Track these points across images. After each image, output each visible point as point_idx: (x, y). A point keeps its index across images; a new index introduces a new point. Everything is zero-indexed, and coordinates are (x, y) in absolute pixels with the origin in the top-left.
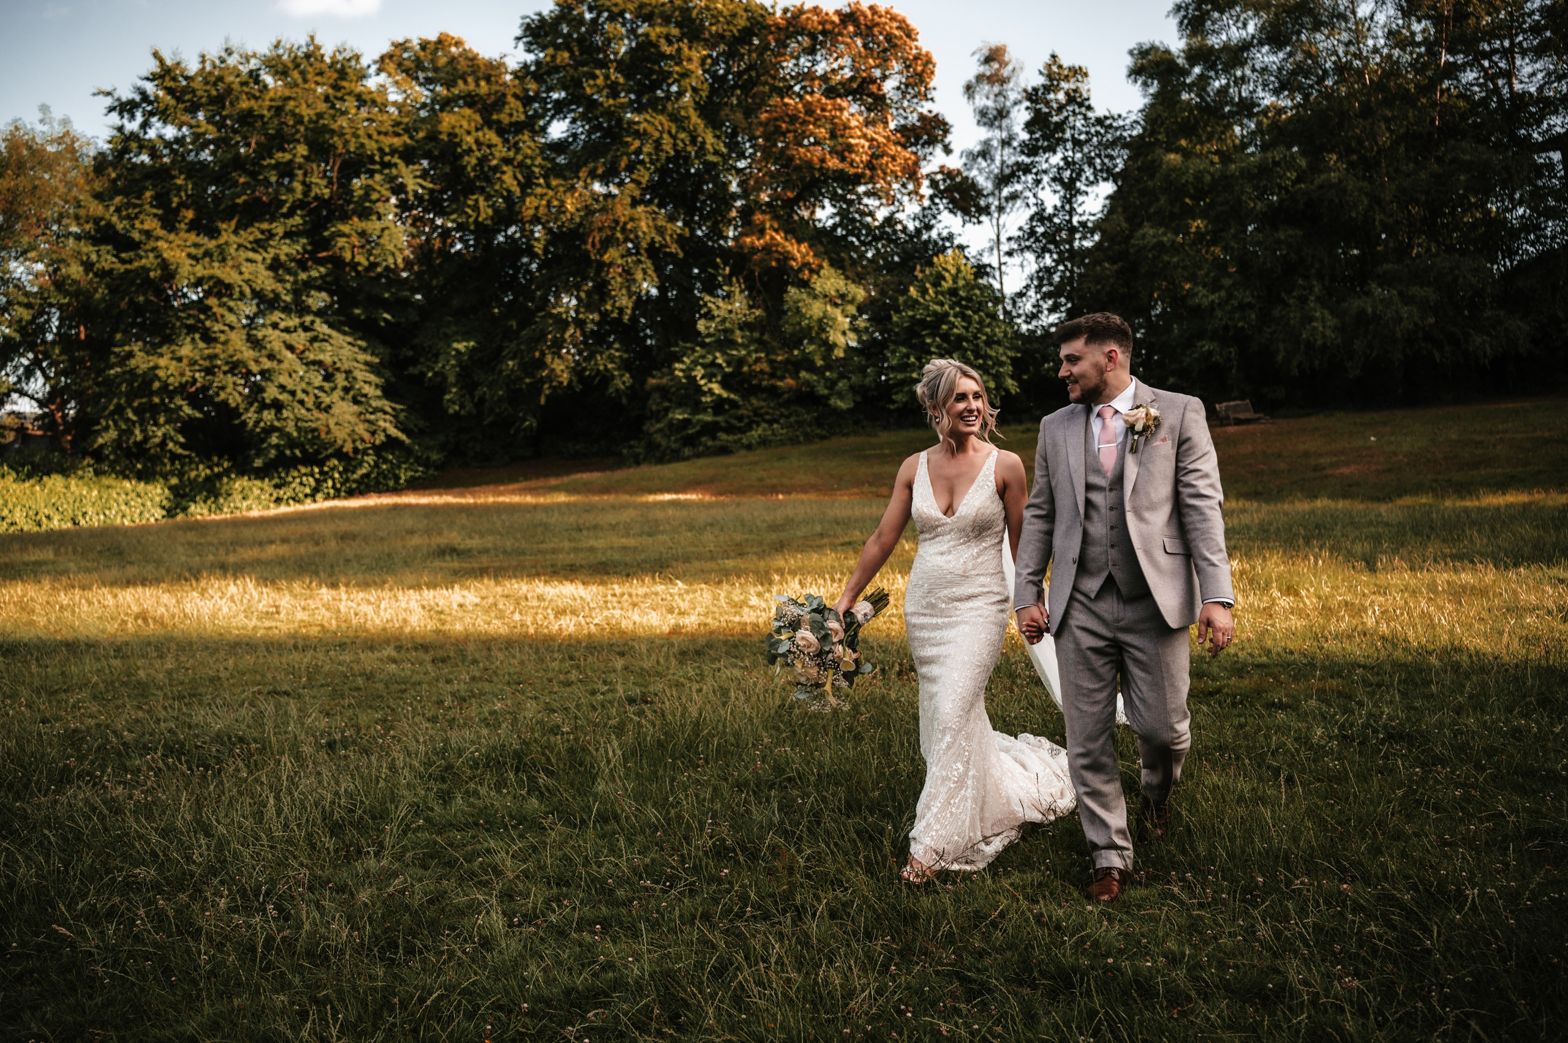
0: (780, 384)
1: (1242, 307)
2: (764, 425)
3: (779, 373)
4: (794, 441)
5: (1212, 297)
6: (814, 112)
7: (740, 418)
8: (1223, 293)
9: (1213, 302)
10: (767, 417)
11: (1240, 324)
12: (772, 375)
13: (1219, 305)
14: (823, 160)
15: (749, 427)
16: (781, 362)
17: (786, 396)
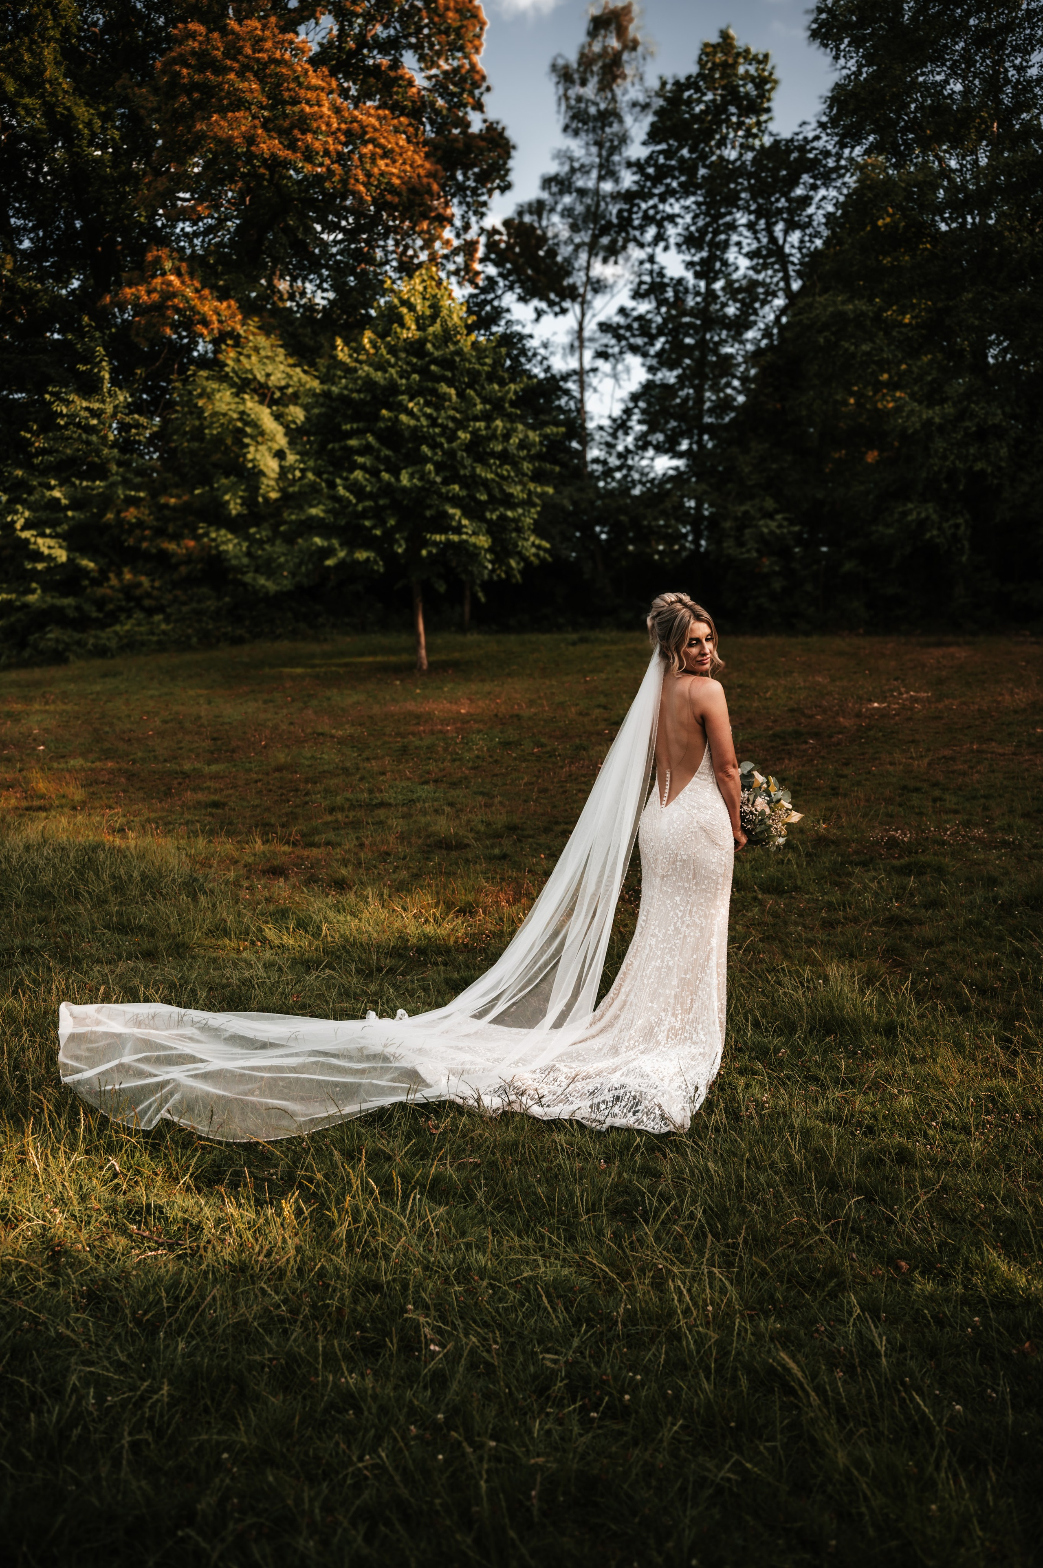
0: (172, 547)
1: (982, 435)
2: (139, 615)
3: (171, 529)
4: (183, 645)
5: (926, 414)
6: (240, 51)
7: (100, 604)
8: (949, 409)
9: (929, 422)
10: (147, 603)
11: (979, 466)
12: (160, 532)
13: (941, 429)
14: (251, 140)
15: (112, 618)
16: (174, 509)
17: (183, 570)
